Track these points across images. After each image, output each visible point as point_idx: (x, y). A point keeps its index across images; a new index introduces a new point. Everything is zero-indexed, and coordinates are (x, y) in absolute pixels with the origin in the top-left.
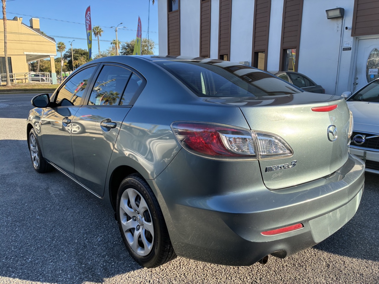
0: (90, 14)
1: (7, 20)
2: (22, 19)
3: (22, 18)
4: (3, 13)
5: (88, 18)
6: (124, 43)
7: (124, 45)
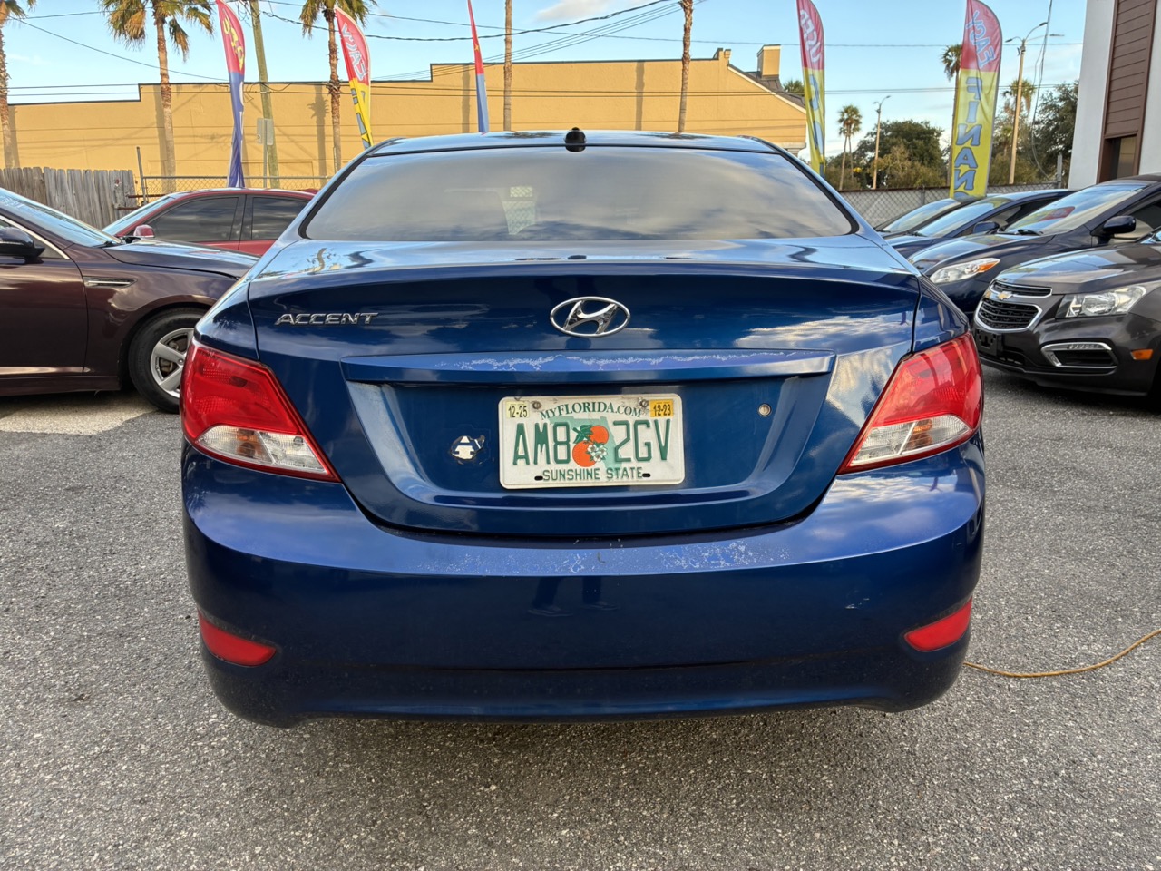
4: (685, 45)
6: (1052, 90)
7: (1051, 94)
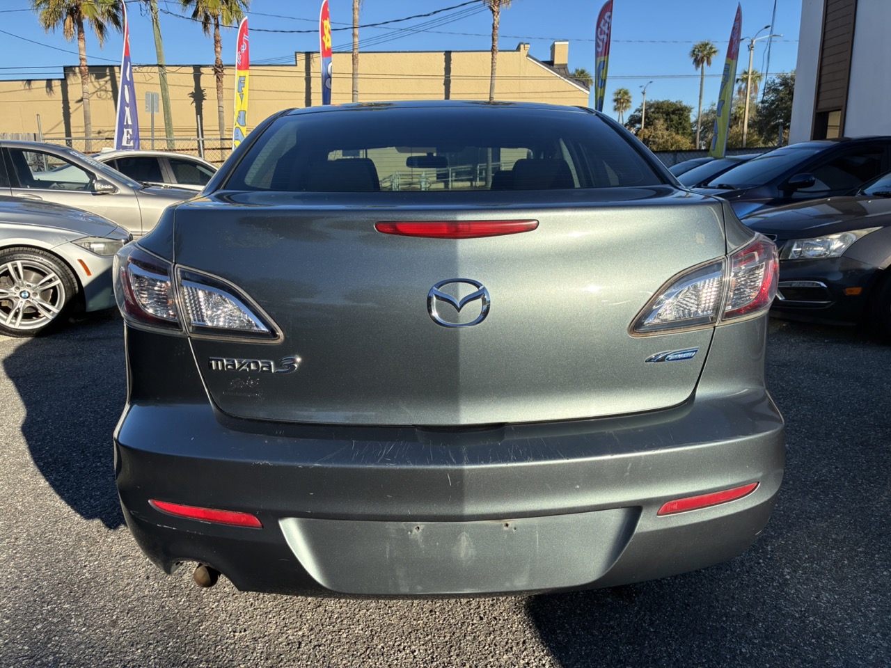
0: (610, 17)
1: (499, 51)
2: (529, 46)
3: (528, 44)
4: (493, 39)
5: (605, 28)
6: (774, 77)
7: (774, 81)
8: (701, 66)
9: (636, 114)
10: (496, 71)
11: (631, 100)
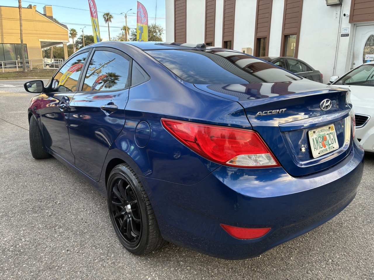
4: (19, 2)
6: (133, 29)
8: (107, 22)
9: (78, 40)
10: (22, 17)
11: (77, 34)
